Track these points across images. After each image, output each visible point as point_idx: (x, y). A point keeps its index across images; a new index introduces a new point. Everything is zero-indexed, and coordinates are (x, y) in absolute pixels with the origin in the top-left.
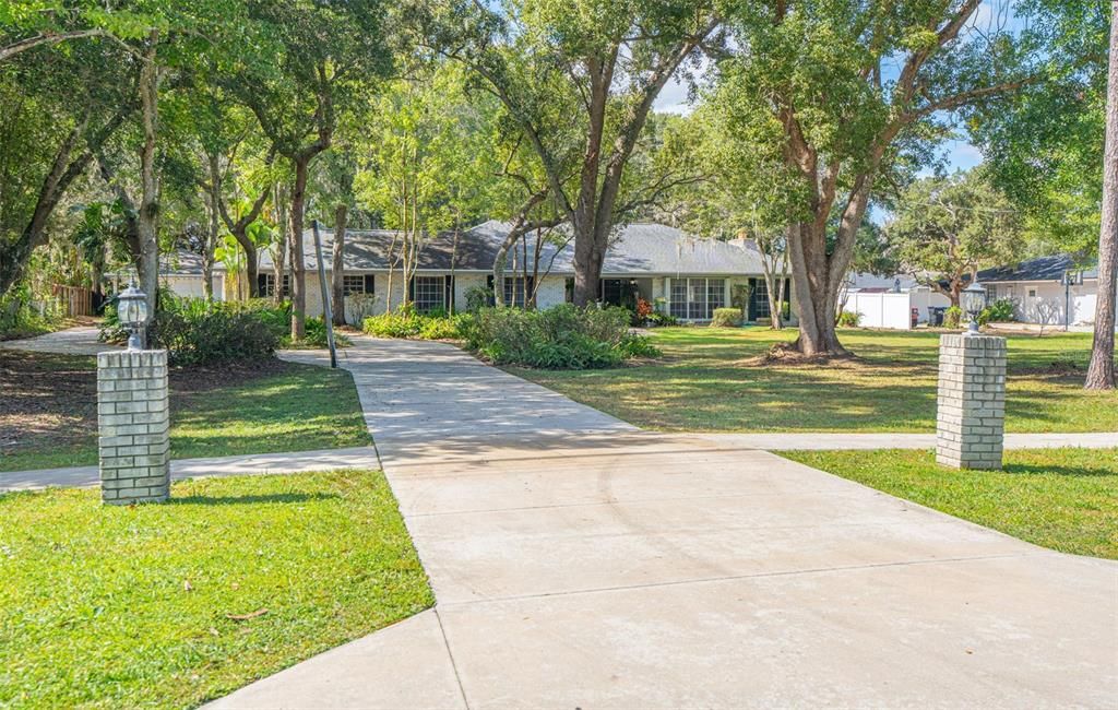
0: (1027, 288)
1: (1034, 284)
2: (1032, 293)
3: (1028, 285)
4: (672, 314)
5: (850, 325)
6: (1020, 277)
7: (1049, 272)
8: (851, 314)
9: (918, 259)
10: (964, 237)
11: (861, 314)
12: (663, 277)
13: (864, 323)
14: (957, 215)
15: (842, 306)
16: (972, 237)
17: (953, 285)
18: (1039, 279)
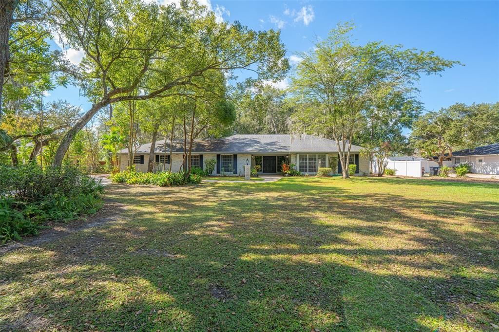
0: (477, 159)
1: (483, 156)
2: (480, 161)
3: (478, 157)
4: (300, 170)
5: (391, 175)
6: (473, 154)
7: (490, 151)
8: (391, 170)
9: (423, 147)
10: (446, 136)
11: (396, 170)
12: (296, 154)
13: (397, 174)
14: (442, 127)
15: (385, 167)
16: (451, 136)
17: (440, 158)
18: (485, 154)
